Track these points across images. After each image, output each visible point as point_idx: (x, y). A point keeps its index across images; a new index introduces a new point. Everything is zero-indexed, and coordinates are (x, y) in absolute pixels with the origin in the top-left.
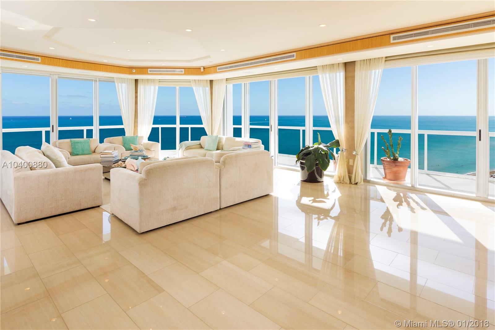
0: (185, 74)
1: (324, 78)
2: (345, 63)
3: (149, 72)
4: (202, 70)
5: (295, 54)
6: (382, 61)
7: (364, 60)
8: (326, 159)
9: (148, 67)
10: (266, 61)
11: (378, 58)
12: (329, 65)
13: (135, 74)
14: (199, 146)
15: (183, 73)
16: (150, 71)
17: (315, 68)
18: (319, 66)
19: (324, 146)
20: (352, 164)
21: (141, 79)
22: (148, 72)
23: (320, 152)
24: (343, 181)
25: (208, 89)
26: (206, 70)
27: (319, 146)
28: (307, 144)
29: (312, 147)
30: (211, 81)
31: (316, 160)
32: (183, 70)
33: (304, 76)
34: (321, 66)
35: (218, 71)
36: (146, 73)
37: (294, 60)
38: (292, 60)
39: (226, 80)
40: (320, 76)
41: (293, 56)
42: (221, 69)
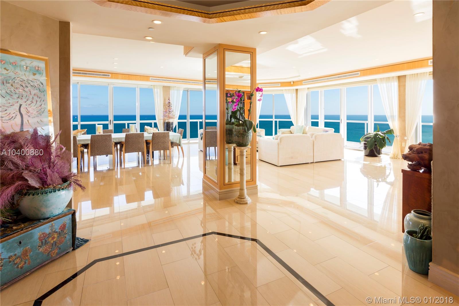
0: (281, 86)
1: (382, 87)
2: (398, 76)
4: (292, 83)
5: (359, 72)
6: (426, 75)
7: (413, 74)
8: (383, 142)
10: (339, 77)
11: (424, 73)
12: (386, 78)
14: (290, 132)
15: (280, 86)
17: (375, 80)
18: (378, 79)
19: (382, 133)
20: (404, 146)
23: (379, 136)
24: (397, 157)
25: (294, 95)
26: (294, 83)
27: (378, 133)
28: (369, 131)
29: (372, 134)
30: (297, 90)
31: (375, 141)
32: (280, 84)
33: (367, 85)
34: (379, 79)
35: (303, 84)
37: (359, 76)
38: (357, 77)
39: (308, 89)
40: (379, 85)
41: (358, 74)
42: (306, 82)
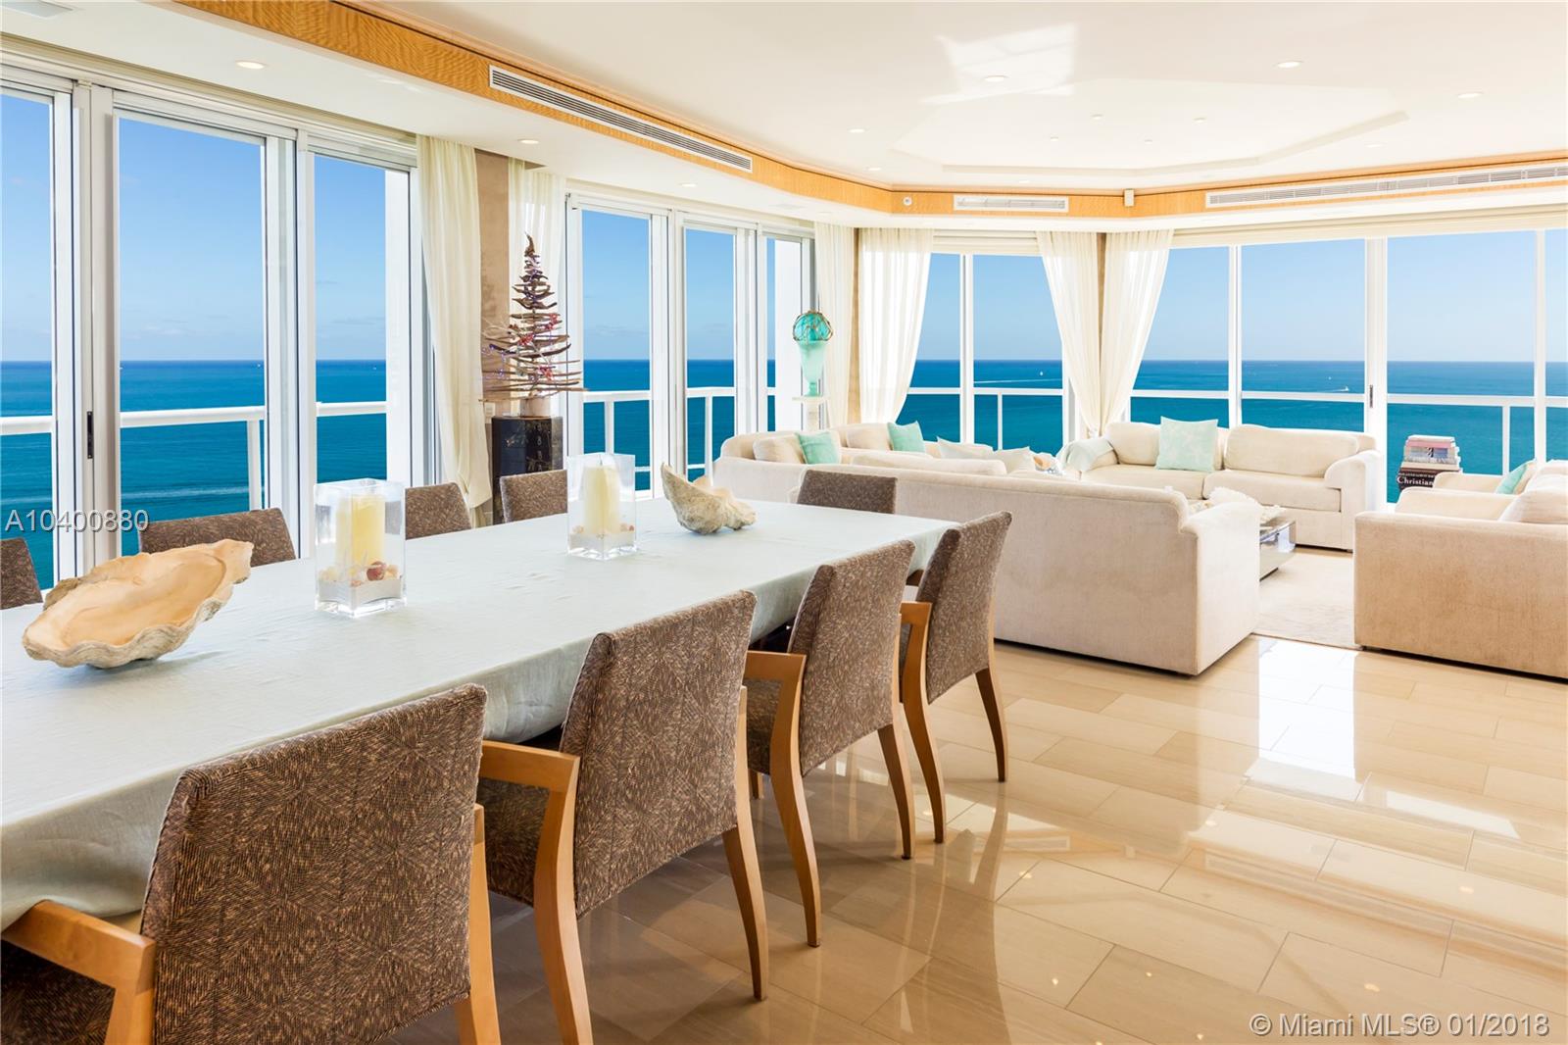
3: (956, 207)
4: (1129, 200)
9: (953, 190)
13: (910, 211)
15: (1066, 210)
16: (961, 204)
21: (876, 229)
22: (952, 206)
32: (1066, 199)
36: (949, 210)
42: (1223, 199)
